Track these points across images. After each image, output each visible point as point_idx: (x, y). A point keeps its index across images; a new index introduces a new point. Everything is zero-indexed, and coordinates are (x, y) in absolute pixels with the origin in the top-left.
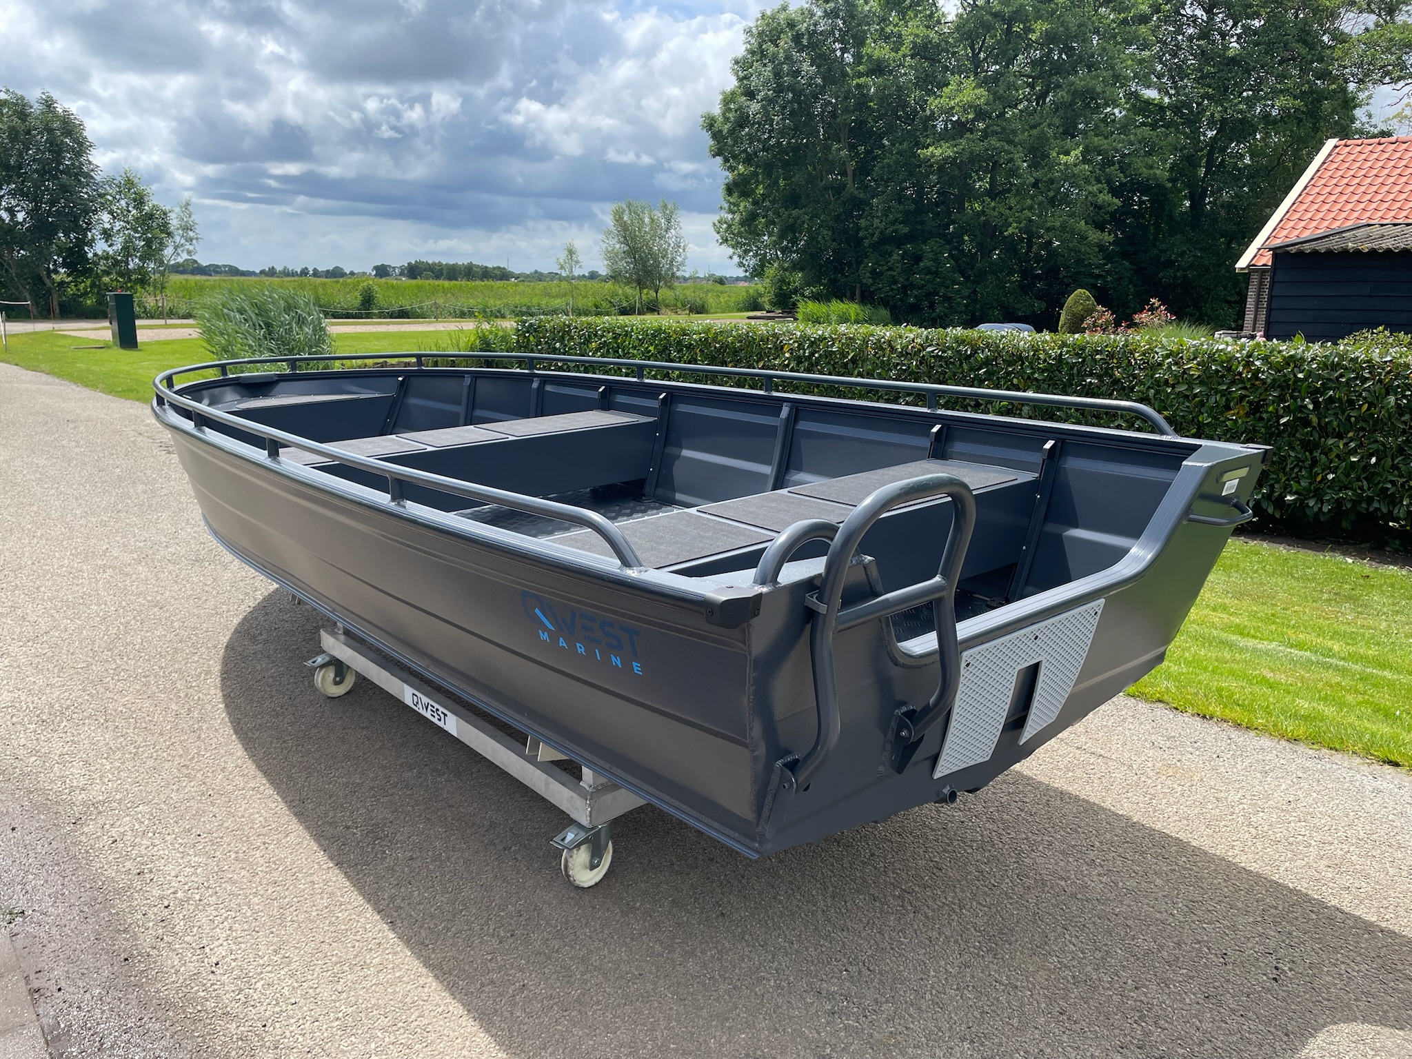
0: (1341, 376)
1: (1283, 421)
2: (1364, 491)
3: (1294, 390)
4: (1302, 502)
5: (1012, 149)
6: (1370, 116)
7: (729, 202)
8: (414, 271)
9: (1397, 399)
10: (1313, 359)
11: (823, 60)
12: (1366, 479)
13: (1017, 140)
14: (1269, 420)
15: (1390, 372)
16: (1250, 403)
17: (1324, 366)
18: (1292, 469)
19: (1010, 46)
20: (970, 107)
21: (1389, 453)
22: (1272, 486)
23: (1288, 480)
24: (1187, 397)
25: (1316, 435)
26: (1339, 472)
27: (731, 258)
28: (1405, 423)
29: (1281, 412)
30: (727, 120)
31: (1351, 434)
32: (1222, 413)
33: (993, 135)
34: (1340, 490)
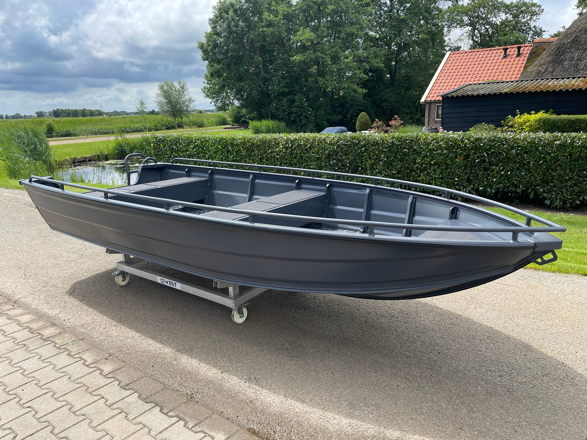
0: (496, 144)
1: (477, 161)
2: (507, 184)
3: (479, 150)
4: (485, 189)
5: (326, 56)
6: (450, 40)
7: (207, 80)
8: (57, 114)
9: (516, 151)
10: (485, 138)
11: (247, 20)
12: (507, 179)
13: (327, 53)
14: (471, 161)
15: (513, 141)
16: (464, 155)
17: (489, 141)
18: (481, 178)
19: (321, 15)
20: (309, 40)
21: (514, 170)
22: (474, 185)
23: (479, 182)
24: (441, 155)
25: (488, 166)
26: (497, 178)
27: (211, 103)
28: (519, 159)
29: (475, 158)
30: (209, 45)
31: (500, 164)
32: (454, 160)
33: (318, 51)
34: (498, 184)
